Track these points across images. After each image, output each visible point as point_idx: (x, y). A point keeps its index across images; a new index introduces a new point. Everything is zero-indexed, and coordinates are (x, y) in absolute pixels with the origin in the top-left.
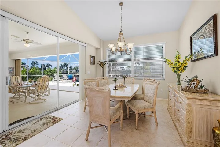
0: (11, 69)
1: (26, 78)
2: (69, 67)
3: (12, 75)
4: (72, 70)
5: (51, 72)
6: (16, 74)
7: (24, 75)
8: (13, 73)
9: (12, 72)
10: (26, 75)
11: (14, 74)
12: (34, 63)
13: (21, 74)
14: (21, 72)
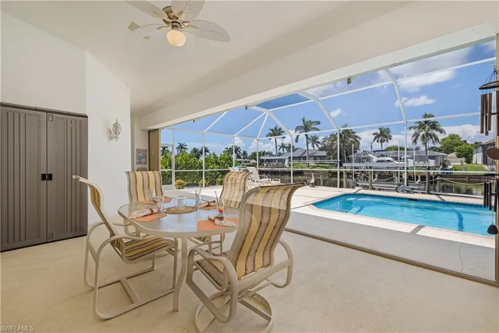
0: (140, 155)
1: (170, 176)
2: (242, 152)
3: (144, 170)
4: (246, 160)
5: (217, 163)
6: (151, 166)
7: (166, 168)
8: (145, 164)
9: (143, 160)
10: (171, 168)
11: (147, 166)
12: (181, 147)
13: (160, 165)
14: (160, 161)
